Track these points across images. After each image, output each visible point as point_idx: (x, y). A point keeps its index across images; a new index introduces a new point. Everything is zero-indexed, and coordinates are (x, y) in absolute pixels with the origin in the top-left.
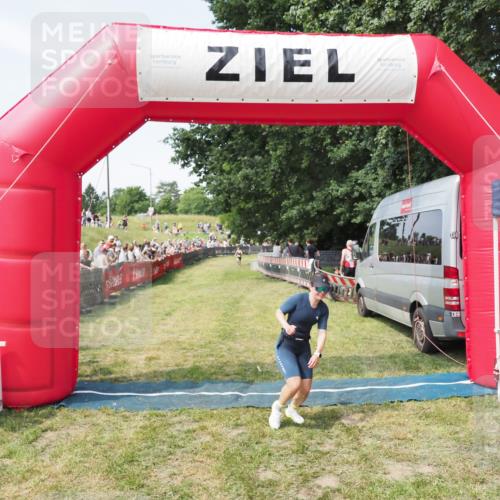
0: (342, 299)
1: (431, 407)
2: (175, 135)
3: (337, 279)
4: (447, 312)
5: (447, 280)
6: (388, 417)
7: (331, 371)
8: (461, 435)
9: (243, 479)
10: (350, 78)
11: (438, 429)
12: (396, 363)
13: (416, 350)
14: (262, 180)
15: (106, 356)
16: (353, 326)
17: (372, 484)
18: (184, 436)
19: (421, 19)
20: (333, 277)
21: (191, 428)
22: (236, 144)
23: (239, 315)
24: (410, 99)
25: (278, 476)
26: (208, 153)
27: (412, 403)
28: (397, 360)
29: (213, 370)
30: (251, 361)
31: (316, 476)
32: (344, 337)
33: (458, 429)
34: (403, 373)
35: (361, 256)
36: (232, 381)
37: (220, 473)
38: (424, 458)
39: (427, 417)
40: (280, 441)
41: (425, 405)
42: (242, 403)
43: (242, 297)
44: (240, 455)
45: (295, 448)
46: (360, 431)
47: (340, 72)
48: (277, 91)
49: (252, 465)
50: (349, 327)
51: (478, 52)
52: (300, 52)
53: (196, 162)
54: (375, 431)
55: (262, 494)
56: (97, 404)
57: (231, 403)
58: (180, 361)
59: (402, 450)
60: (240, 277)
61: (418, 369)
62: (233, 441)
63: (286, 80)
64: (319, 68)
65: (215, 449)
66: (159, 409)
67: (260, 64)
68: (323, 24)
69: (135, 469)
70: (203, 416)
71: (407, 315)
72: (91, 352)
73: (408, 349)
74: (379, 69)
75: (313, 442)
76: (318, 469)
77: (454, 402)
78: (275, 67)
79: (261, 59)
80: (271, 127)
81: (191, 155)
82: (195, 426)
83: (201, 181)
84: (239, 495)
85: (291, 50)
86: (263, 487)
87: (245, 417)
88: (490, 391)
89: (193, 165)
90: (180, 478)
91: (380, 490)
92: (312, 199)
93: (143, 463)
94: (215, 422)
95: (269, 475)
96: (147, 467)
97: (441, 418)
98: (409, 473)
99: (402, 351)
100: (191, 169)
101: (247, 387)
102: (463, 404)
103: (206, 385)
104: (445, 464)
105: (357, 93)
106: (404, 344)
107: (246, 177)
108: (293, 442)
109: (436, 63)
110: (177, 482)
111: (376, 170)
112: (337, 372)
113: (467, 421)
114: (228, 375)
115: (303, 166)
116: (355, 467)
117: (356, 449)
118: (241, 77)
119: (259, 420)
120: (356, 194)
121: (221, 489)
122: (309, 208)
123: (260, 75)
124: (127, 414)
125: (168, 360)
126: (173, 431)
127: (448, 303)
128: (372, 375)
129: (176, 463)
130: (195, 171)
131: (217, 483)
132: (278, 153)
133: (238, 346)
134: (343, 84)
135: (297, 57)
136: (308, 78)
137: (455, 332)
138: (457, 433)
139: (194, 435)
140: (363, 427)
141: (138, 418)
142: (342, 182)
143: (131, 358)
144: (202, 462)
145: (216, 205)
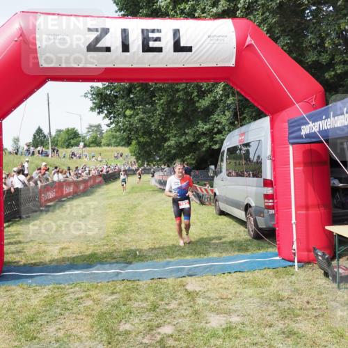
0: (207, 203)
1: (249, 276)
2: (91, 91)
3: (204, 190)
4: (266, 211)
5: (266, 188)
6: (219, 284)
7: (187, 253)
8: (265, 295)
9: (107, 330)
10: (189, 49)
11: (249, 291)
12: (233, 246)
13: (249, 237)
14: (153, 121)
15: (32, 247)
16: (209, 222)
17: (196, 330)
18: (73, 302)
19: (244, 7)
20: (200, 188)
21: (79, 296)
22: (136, 97)
23: (134, 216)
24: (232, 63)
25: (133, 327)
26: (115, 104)
27: (238, 273)
28: (234, 244)
29: (105, 255)
30: (133, 248)
31: (159, 326)
32: (202, 229)
33: (264, 290)
34: (236, 253)
35: (216, 173)
36: (117, 262)
37: (92, 327)
38: (236, 311)
39: (245, 283)
40: (140, 303)
41: (245, 275)
42: (120, 277)
43: (139, 204)
44: (110, 313)
45: (149, 308)
46: (197, 294)
47: (182, 44)
48: (137, 59)
49: (116, 321)
50: (207, 223)
51: (282, 31)
52: (153, 31)
53: (107, 110)
54: (208, 294)
55: (118, 340)
56: (17, 281)
57: (112, 278)
58: (84, 249)
59: (222, 306)
60: (142, 190)
61: (247, 250)
62: (108, 304)
63: (143, 51)
64: (167, 42)
65: (93, 310)
66: (60, 284)
67: (125, 39)
68: (182, 12)
69: (32, 327)
70: (90, 287)
71: (244, 213)
72: (22, 245)
73: (244, 237)
74: (209, 43)
75: (163, 303)
76: (161, 322)
77: (265, 272)
78: (136, 42)
79: (125, 36)
80: (156, 84)
81: (104, 105)
82: (83, 295)
83: (111, 123)
84: (102, 341)
85: (147, 30)
86: (120, 335)
87: (120, 287)
88: (291, 263)
89: (106, 112)
90: (63, 332)
91: (200, 334)
92: (186, 134)
93: (40, 322)
94: (97, 291)
95: (127, 327)
96: (42, 324)
97: (254, 284)
98: (223, 322)
99: (239, 238)
100: (104, 115)
101: (127, 267)
102: (271, 273)
103: (99, 266)
104: (249, 315)
105: (195, 59)
106: (242, 233)
107: (141, 120)
108: (149, 303)
109: (249, 38)
110: (61, 334)
111: (224, 112)
112: (191, 254)
113: (270, 285)
114: (115, 258)
115: (178, 111)
116: (188, 319)
117: (191, 307)
118: (112, 49)
119: (128, 289)
120: (216, 130)
121: (90, 338)
122: (182, 140)
123: (126, 48)
124: (37, 288)
125: (75, 250)
126: (67, 299)
127: (266, 204)
128: (215, 255)
129: (63, 321)
130: (107, 116)
131: (88, 334)
132: (162, 101)
133: (127, 238)
134: (184, 53)
135: (151, 35)
136: (159, 50)
137: (271, 224)
138: (263, 293)
139: (81, 301)
140: (200, 291)
141: (45, 290)
142: (206, 122)
143: (50, 248)
144: (82, 319)
145: (122, 139)
